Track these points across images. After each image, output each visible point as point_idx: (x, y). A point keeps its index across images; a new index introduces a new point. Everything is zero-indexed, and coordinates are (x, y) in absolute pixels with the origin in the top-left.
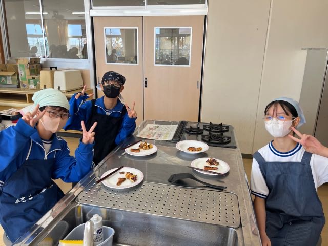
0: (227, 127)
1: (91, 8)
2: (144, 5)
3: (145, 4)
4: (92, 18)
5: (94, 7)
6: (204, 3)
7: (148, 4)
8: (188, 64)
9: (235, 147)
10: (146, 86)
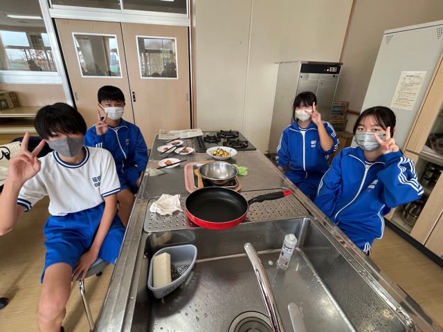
0: (238, 133)
1: (50, 7)
2: (120, 9)
3: (122, 8)
4: (53, 19)
5: (54, 6)
6: (186, 13)
7: (125, 8)
8: (176, 77)
9: (255, 150)
10: (134, 101)
